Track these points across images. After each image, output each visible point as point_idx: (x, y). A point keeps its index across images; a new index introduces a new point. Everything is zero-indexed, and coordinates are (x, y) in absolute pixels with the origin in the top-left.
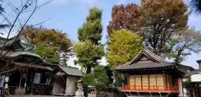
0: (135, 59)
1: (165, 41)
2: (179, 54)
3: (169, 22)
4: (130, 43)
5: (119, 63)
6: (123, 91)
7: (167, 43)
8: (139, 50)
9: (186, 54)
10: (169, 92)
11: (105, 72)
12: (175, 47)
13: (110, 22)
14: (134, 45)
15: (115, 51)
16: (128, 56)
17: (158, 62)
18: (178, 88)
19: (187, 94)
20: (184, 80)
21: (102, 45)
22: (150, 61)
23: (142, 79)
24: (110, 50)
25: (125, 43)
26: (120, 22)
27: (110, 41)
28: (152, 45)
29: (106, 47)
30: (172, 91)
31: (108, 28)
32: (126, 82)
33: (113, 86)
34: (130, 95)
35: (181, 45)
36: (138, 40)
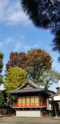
0: (22, 86)
1: (40, 76)
2: (47, 84)
3: (42, 65)
4: (20, 76)
5: (12, 88)
6: (14, 107)
7: (41, 77)
8: (25, 80)
9: (51, 84)
10: (42, 107)
11: (2, 95)
12: (45, 79)
13: (8, 62)
14: (22, 77)
15: (11, 80)
16: (18, 84)
17: (36, 88)
18: (46, 104)
19: (51, 108)
20: (50, 99)
21: (2, 76)
22: (32, 88)
23: (26, 99)
24: (7, 80)
25: (17, 76)
26: (15, 62)
27: (8, 74)
28: (33, 78)
29: (4, 77)
30: (43, 106)
31: (7, 65)
32: (16, 101)
33: (7, 104)
34: (18, 110)
35: (48, 78)
36: (25, 74)
